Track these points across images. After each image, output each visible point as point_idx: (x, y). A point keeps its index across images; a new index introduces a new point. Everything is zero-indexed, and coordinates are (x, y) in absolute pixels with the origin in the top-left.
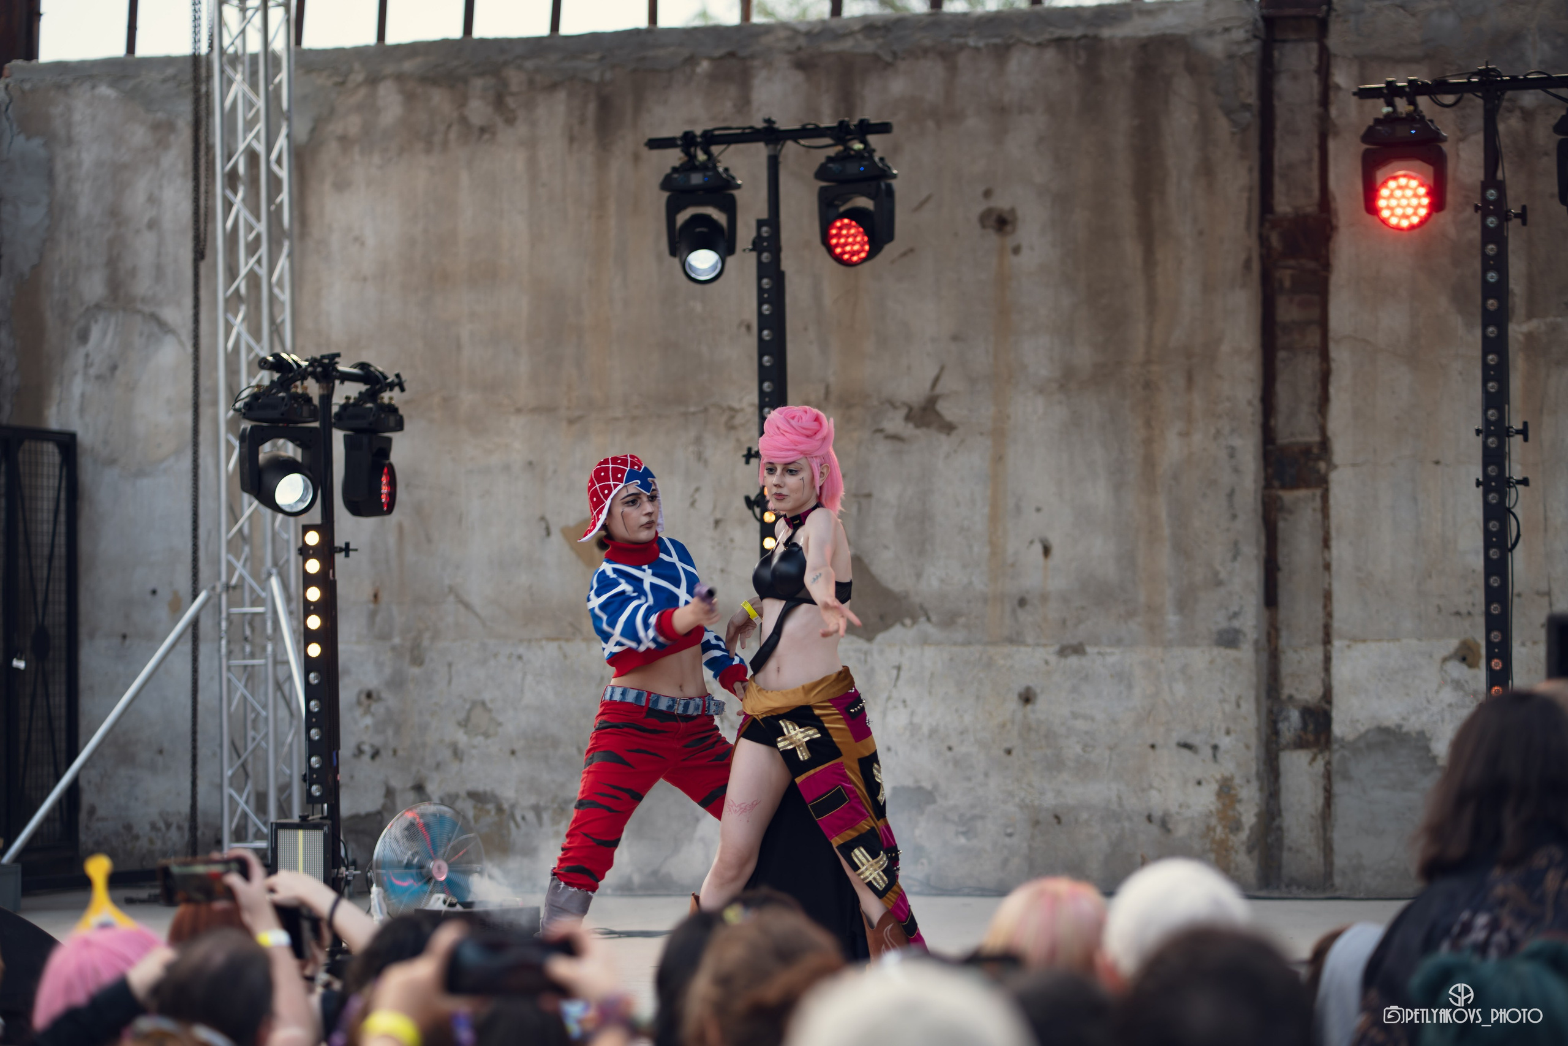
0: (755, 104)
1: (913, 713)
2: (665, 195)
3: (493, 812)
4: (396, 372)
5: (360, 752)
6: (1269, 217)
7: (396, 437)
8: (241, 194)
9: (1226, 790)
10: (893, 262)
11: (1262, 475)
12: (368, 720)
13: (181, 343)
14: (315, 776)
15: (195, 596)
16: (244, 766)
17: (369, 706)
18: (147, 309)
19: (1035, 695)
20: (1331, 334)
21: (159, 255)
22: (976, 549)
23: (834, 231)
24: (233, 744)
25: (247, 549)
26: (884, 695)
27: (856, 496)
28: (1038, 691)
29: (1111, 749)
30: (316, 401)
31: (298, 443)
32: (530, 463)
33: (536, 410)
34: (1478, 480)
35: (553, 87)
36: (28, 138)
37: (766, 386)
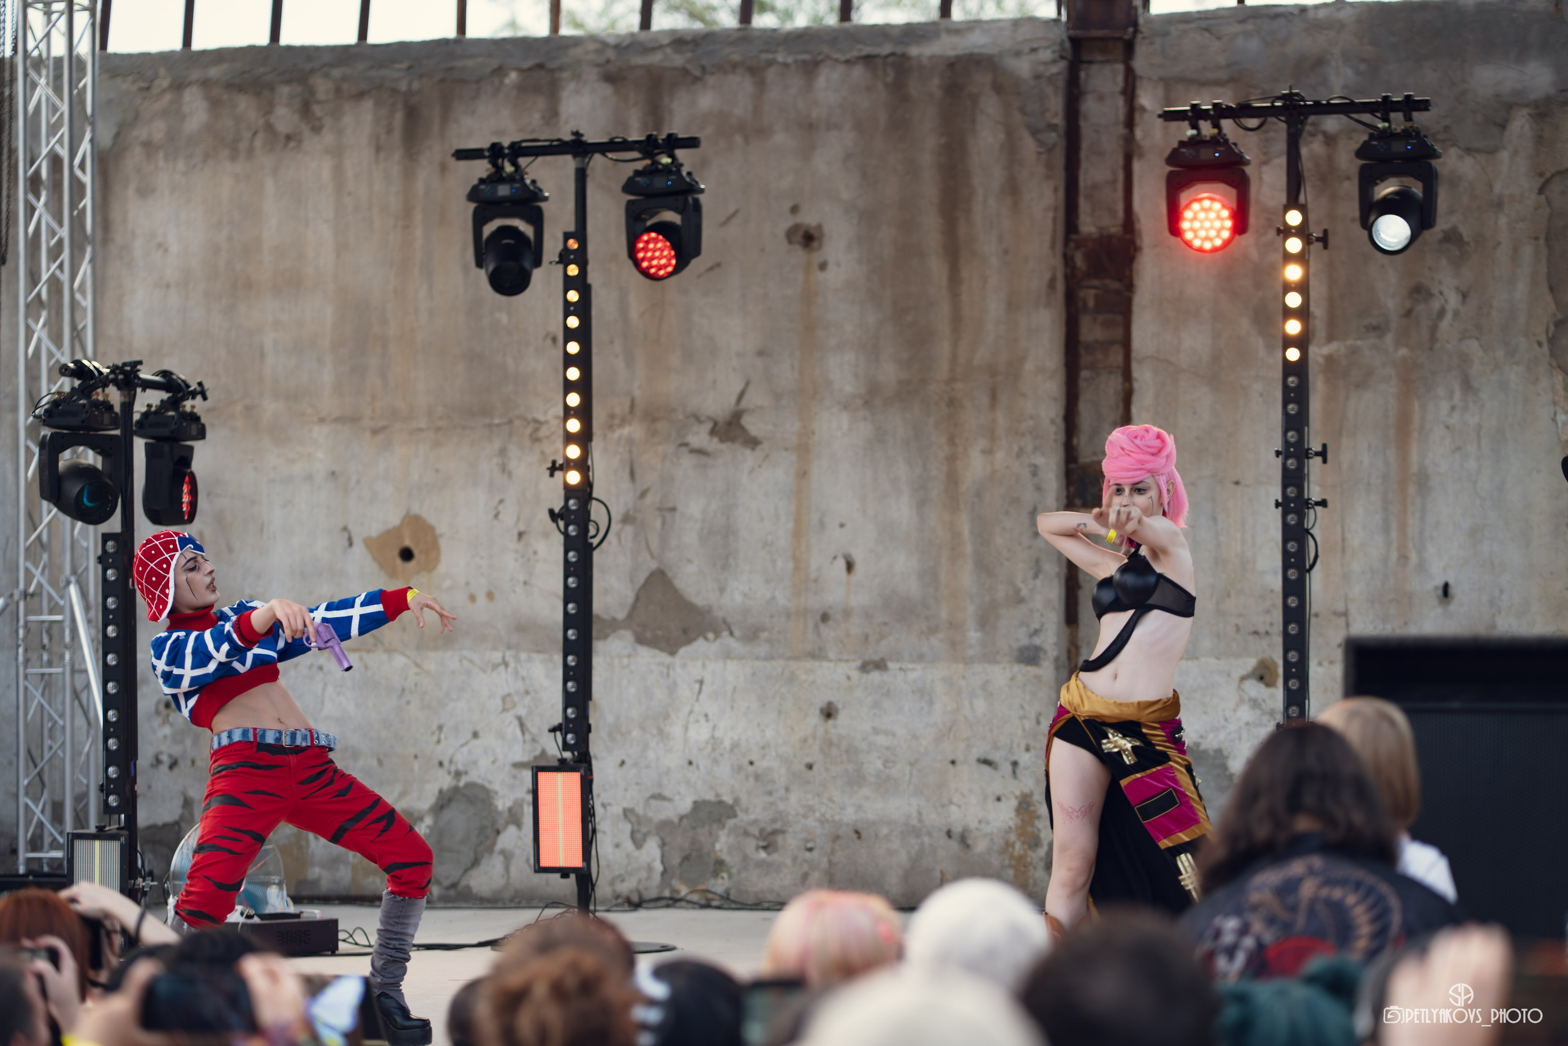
0: (563, 116)
1: (714, 728)
2: (472, 206)
4: (199, 380)
5: (158, 761)
6: (1074, 237)
7: (198, 446)
8: (43, 199)
9: (1025, 806)
10: (699, 276)
11: (1064, 493)
12: (167, 730)
14: (112, 786)
16: (40, 775)
17: (168, 716)
19: (837, 710)
20: (1134, 354)
22: (779, 564)
23: (641, 245)
24: (29, 754)
25: (45, 557)
26: (687, 709)
27: (660, 509)
28: (840, 706)
29: (911, 764)
30: (117, 409)
31: (99, 450)
32: (333, 473)
33: (338, 420)
34: (1277, 501)
35: (360, 95)
37: (570, 399)
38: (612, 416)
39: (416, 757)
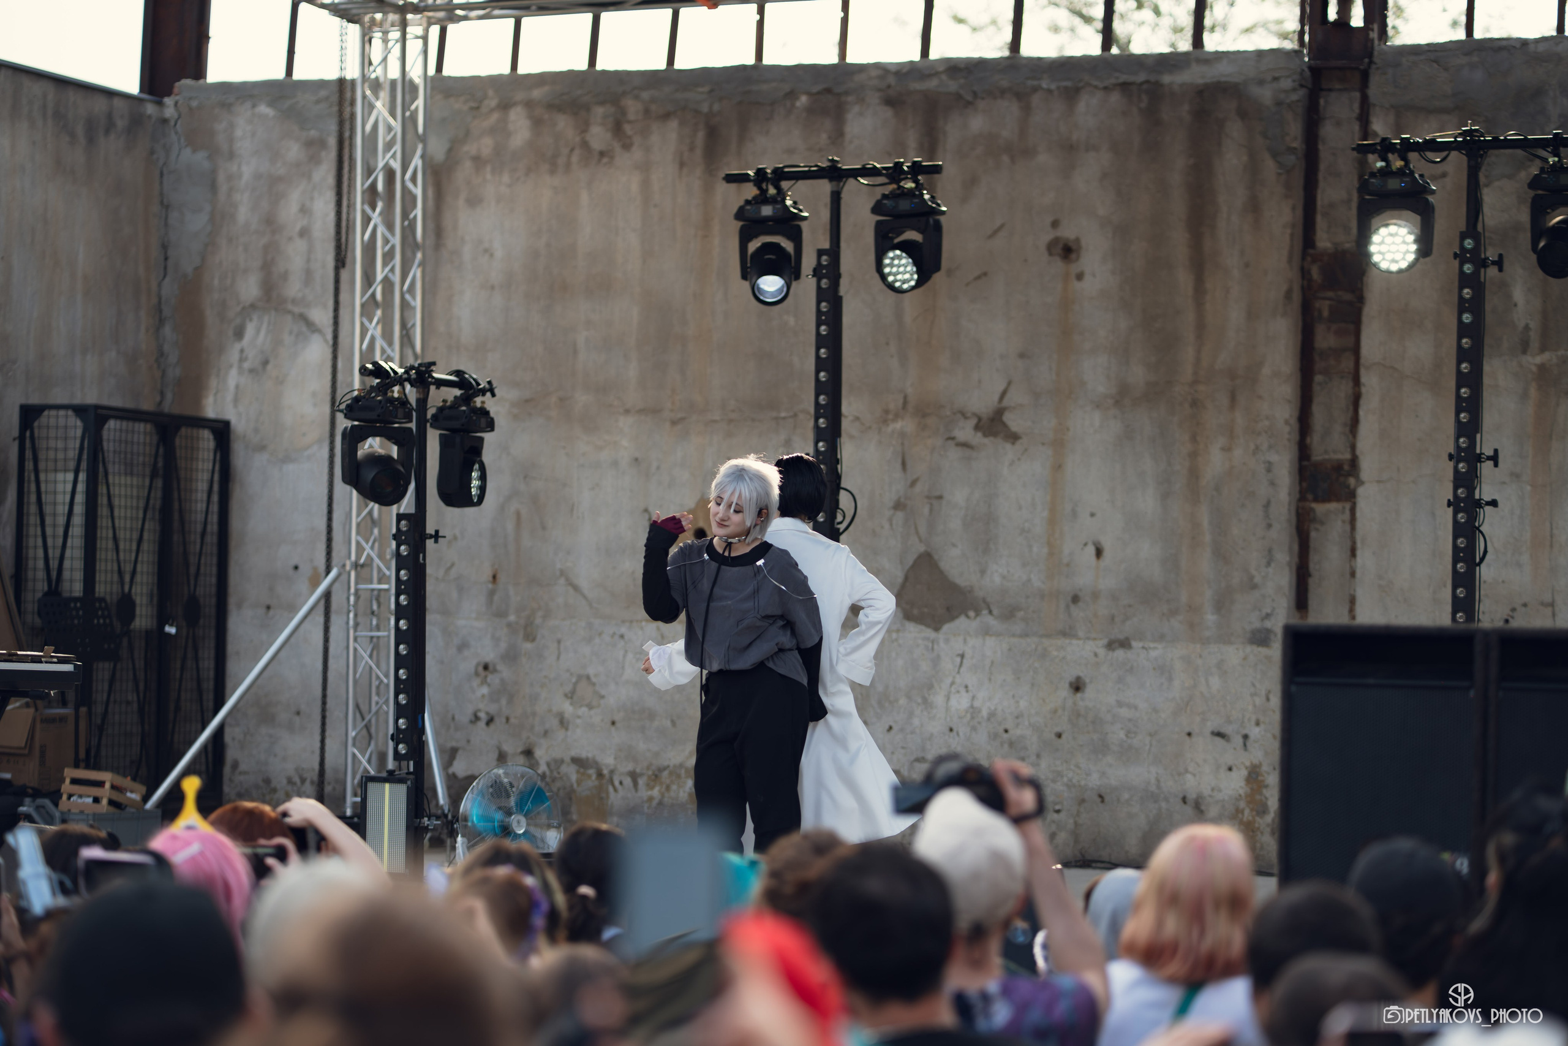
0: (848, 137)
1: (973, 698)
2: (740, 224)
3: (594, 777)
4: (488, 380)
5: (477, 718)
6: (1311, 251)
8: (379, 209)
9: (1254, 776)
10: (967, 284)
11: (1298, 488)
12: (485, 690)
13: (326, 341)
14: (401, 736)
15: (328, 572)
16: (367, 727)
17: (486, 677)
18: (297, 310)
19: (1084, 684)
20: (1362, 361)
21: (308, 261)
22: (1035, 549)
23: (887, 261)
24: (357, 706)
25: (376, 531)
26: (949, 680)
27: (928, 497)
28: (1087, 681)
29: (1151, 735)
31: (393, 441)
32: (636, 460)
33: (641, 411)
34: (1449, 500)
35: (666, 116)
36: (194, 151)
37: (822, 399)
38: (886, 411)
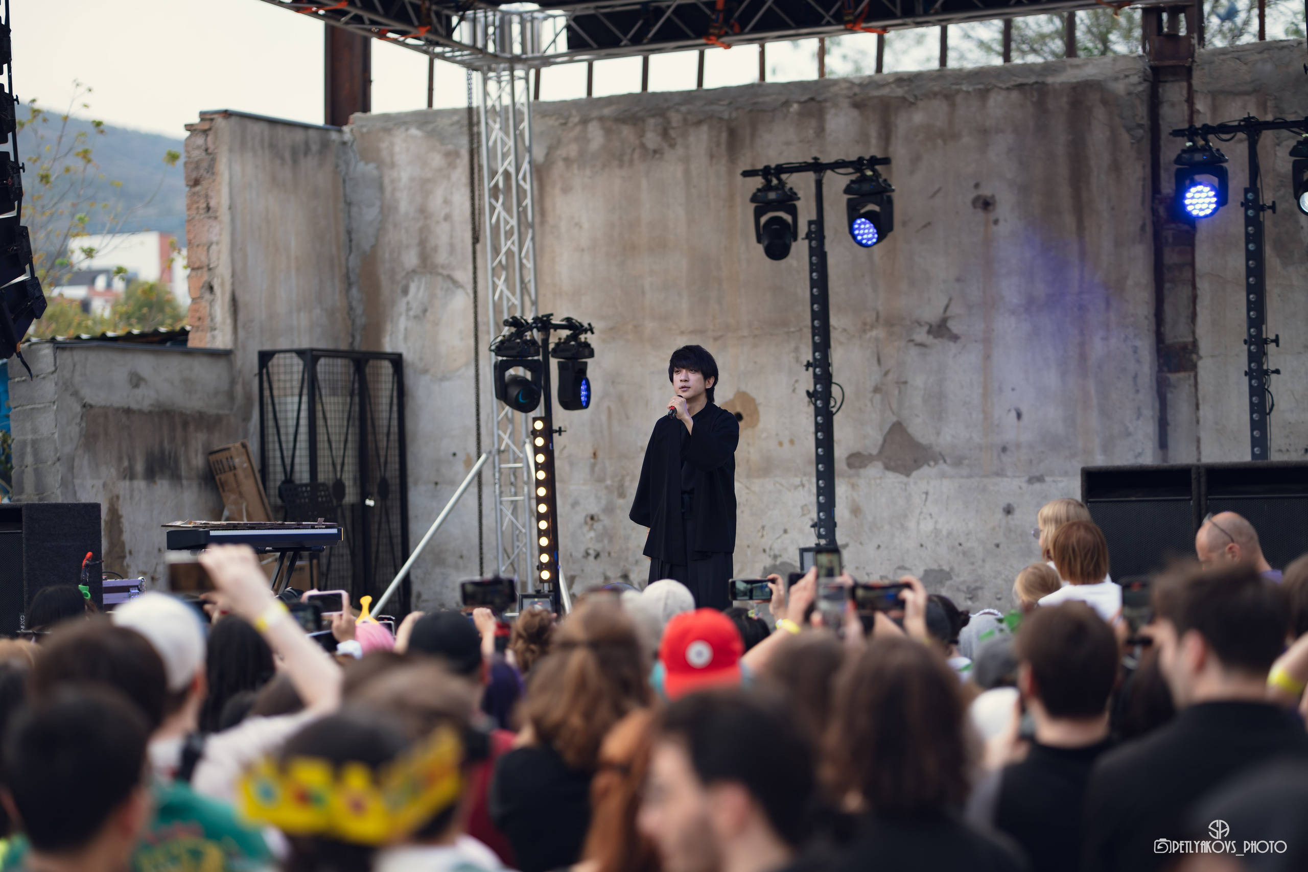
0: (828, 131)
1: (936, 522)
2: (753, 206)
4: (590, 322)
5: (587, 554)
6: (1158, 196)
7: (589, 361)
8: (501, 200)
10: (917, 231)
11: (1157, 364)
12: (592, 534)
13: (467, 294)
14: (544, 566)
15: (479, 457)
17: (592, 525)
18: (445, 272)
19: (1013, 509)
20: (1197, 272)
21: (451, 237)
22: (974, 416)
23: (856, 226)
24: (505, 550)
25: (510, 427)
26: (918, 511)
27: (897, 383)
28: (1015, 506)
30: (540, 343)
31: (528, 368)
34: (1246, 371)
35: (699, 123)
36: (367, 163)
37: (816, 323)
38: (865, 324)
39: (748, 546)
